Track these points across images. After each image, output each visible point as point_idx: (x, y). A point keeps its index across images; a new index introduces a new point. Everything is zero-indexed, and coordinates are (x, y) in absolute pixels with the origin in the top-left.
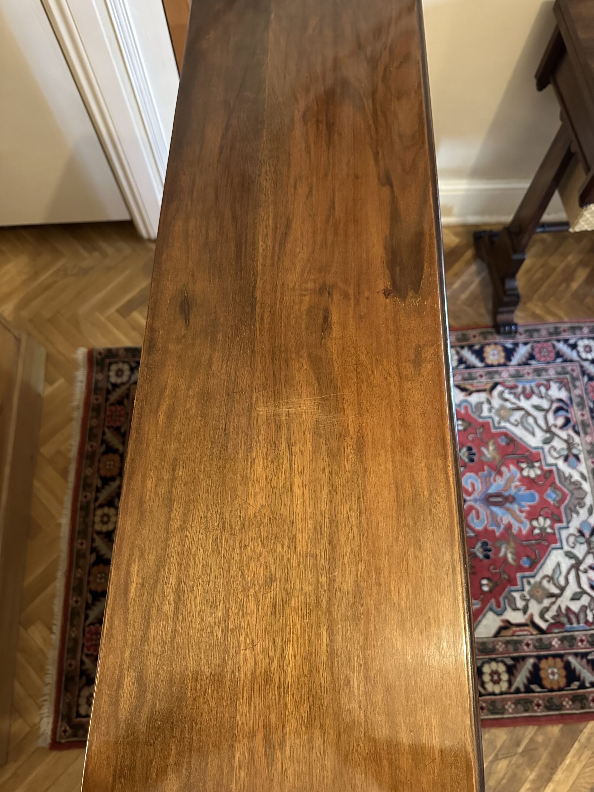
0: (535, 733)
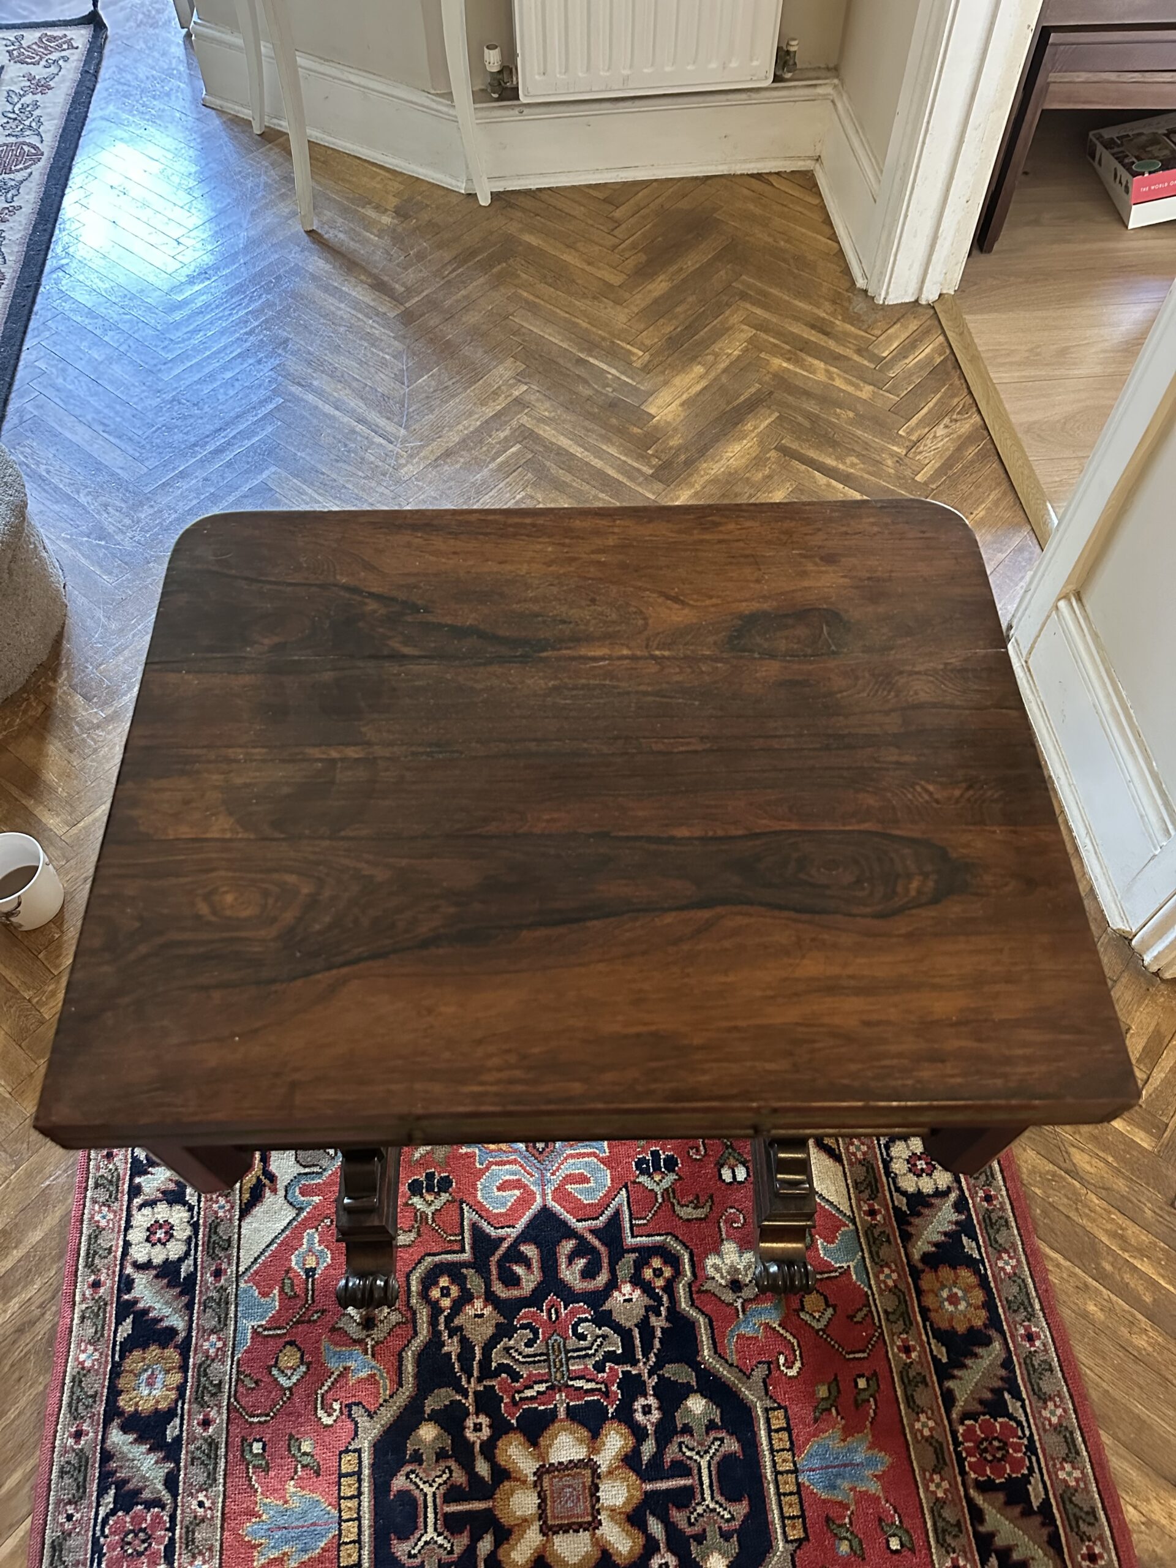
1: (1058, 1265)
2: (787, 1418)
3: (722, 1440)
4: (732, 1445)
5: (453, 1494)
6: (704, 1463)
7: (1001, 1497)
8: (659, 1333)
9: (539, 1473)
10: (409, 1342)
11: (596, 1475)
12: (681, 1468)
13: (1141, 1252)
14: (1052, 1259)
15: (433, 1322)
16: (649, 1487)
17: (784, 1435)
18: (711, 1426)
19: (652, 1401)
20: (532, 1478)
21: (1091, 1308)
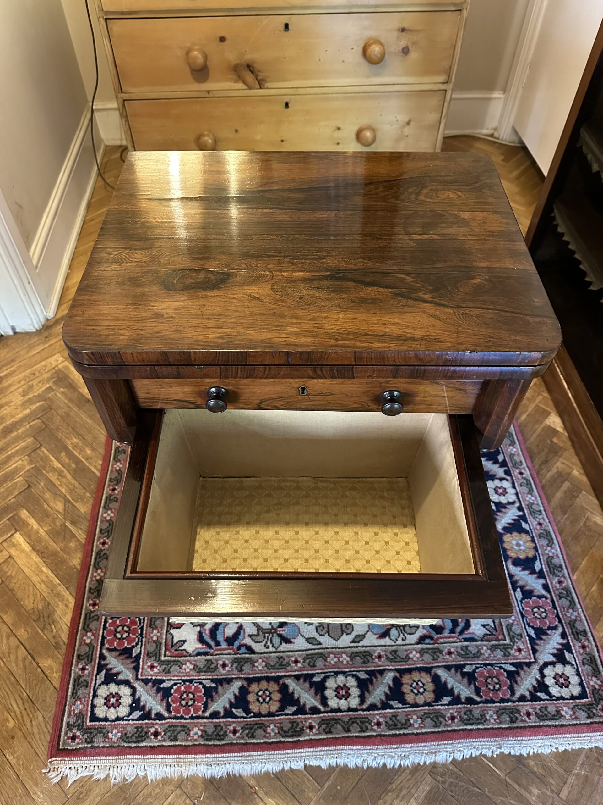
0: (78, 540)
1: (95, 467)
13: (55, 470)
14: (97, 470)
21: (89, 452)
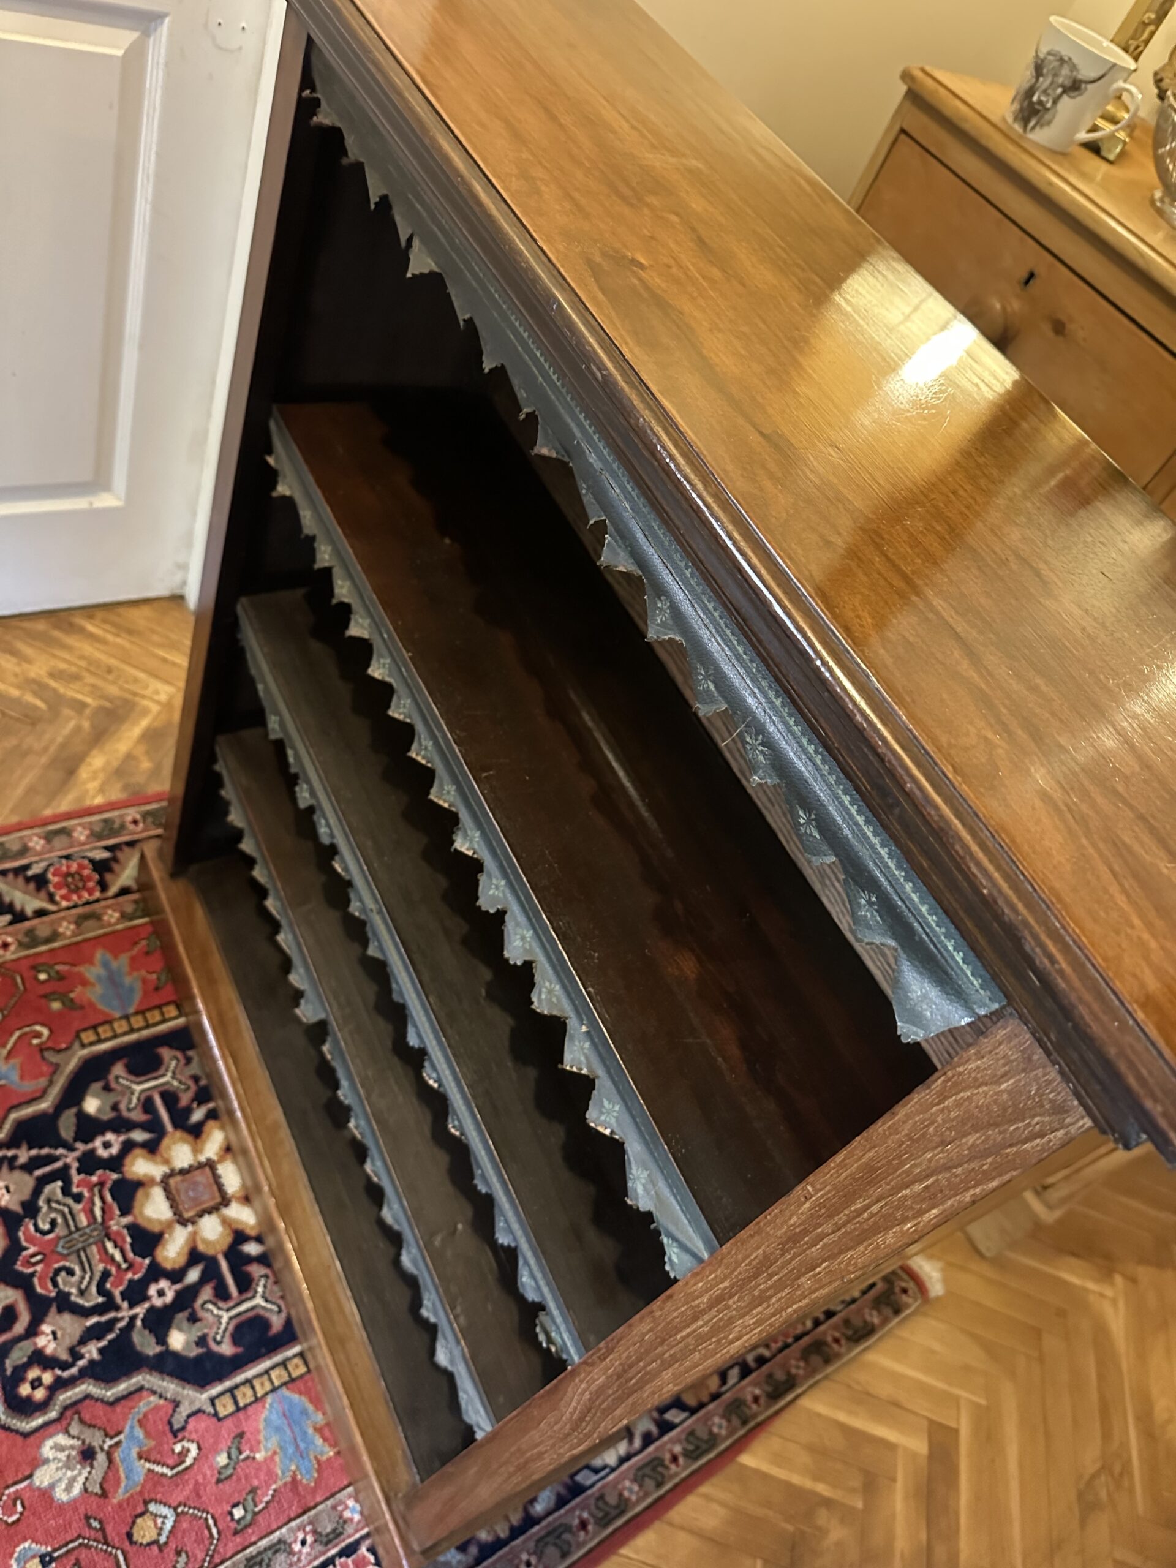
2: (85, 1030)
3: (117, 1078)
4: (119, 1069)
5: (222, 1294)
6: (138, 1088)
7: (108, 877)
8: (34, 1152)
9: (183, 1222)
10: (97, 1400)
11: (172, 1173)
12: (147, 1105)
15: (71, 1382)
16: (169, 1127)
17: (100, 1030)
18: (107, 1088)
19: (98, 1143)
20: (190, 1228)
